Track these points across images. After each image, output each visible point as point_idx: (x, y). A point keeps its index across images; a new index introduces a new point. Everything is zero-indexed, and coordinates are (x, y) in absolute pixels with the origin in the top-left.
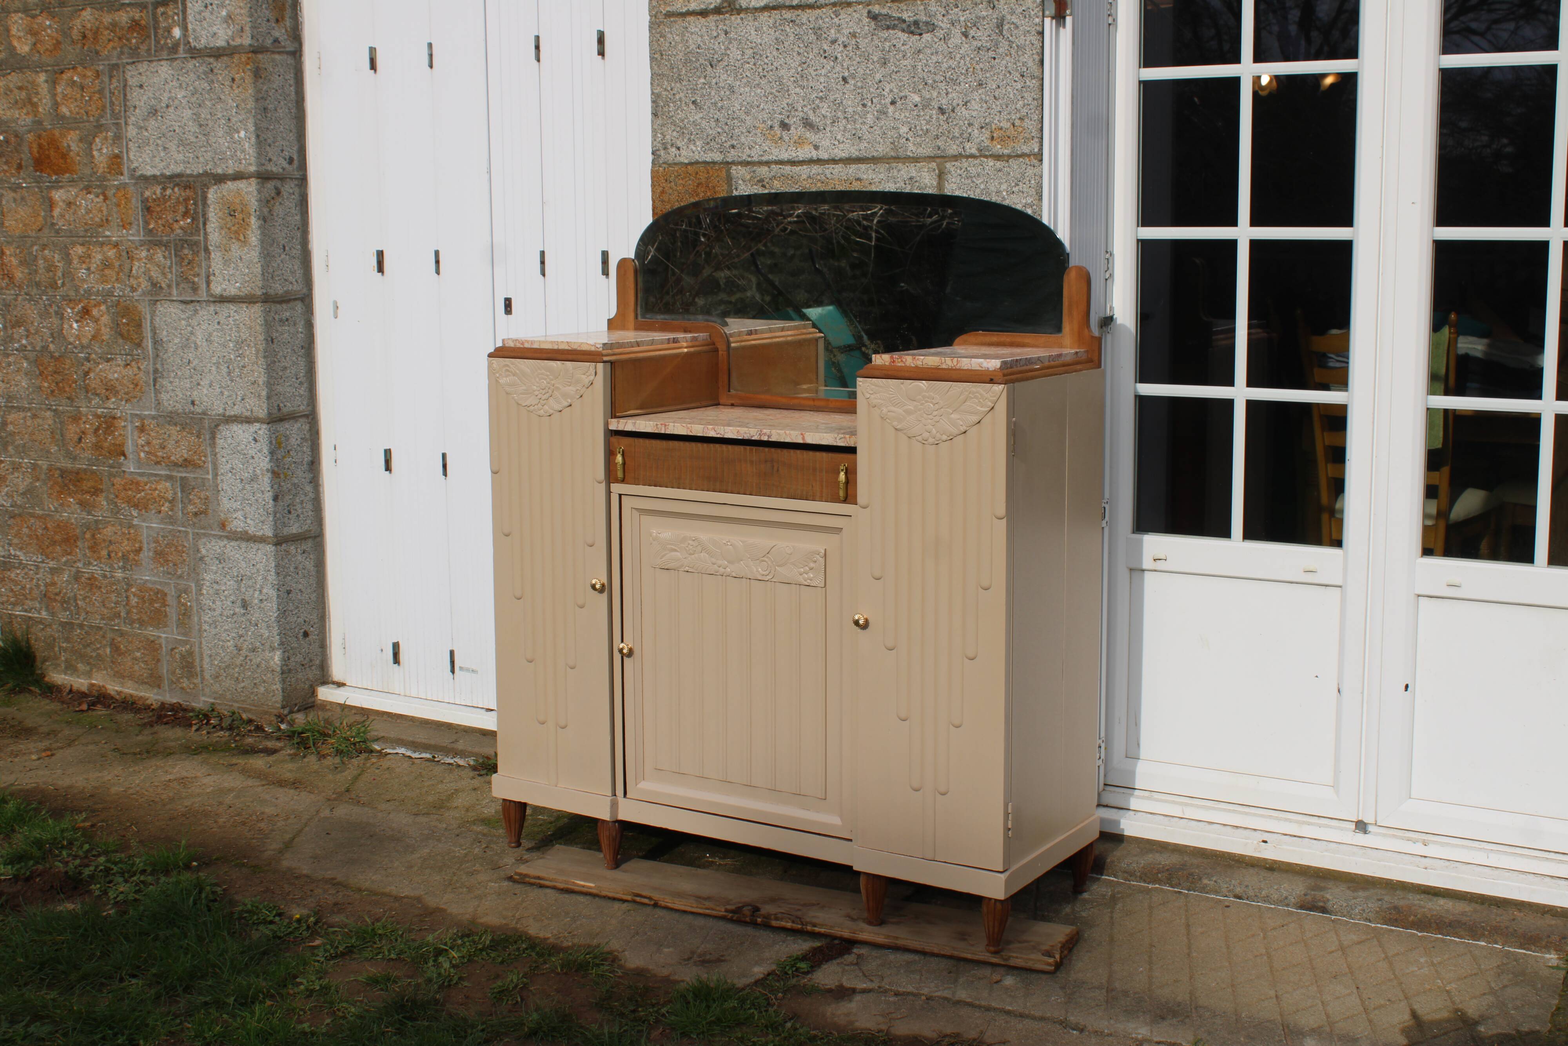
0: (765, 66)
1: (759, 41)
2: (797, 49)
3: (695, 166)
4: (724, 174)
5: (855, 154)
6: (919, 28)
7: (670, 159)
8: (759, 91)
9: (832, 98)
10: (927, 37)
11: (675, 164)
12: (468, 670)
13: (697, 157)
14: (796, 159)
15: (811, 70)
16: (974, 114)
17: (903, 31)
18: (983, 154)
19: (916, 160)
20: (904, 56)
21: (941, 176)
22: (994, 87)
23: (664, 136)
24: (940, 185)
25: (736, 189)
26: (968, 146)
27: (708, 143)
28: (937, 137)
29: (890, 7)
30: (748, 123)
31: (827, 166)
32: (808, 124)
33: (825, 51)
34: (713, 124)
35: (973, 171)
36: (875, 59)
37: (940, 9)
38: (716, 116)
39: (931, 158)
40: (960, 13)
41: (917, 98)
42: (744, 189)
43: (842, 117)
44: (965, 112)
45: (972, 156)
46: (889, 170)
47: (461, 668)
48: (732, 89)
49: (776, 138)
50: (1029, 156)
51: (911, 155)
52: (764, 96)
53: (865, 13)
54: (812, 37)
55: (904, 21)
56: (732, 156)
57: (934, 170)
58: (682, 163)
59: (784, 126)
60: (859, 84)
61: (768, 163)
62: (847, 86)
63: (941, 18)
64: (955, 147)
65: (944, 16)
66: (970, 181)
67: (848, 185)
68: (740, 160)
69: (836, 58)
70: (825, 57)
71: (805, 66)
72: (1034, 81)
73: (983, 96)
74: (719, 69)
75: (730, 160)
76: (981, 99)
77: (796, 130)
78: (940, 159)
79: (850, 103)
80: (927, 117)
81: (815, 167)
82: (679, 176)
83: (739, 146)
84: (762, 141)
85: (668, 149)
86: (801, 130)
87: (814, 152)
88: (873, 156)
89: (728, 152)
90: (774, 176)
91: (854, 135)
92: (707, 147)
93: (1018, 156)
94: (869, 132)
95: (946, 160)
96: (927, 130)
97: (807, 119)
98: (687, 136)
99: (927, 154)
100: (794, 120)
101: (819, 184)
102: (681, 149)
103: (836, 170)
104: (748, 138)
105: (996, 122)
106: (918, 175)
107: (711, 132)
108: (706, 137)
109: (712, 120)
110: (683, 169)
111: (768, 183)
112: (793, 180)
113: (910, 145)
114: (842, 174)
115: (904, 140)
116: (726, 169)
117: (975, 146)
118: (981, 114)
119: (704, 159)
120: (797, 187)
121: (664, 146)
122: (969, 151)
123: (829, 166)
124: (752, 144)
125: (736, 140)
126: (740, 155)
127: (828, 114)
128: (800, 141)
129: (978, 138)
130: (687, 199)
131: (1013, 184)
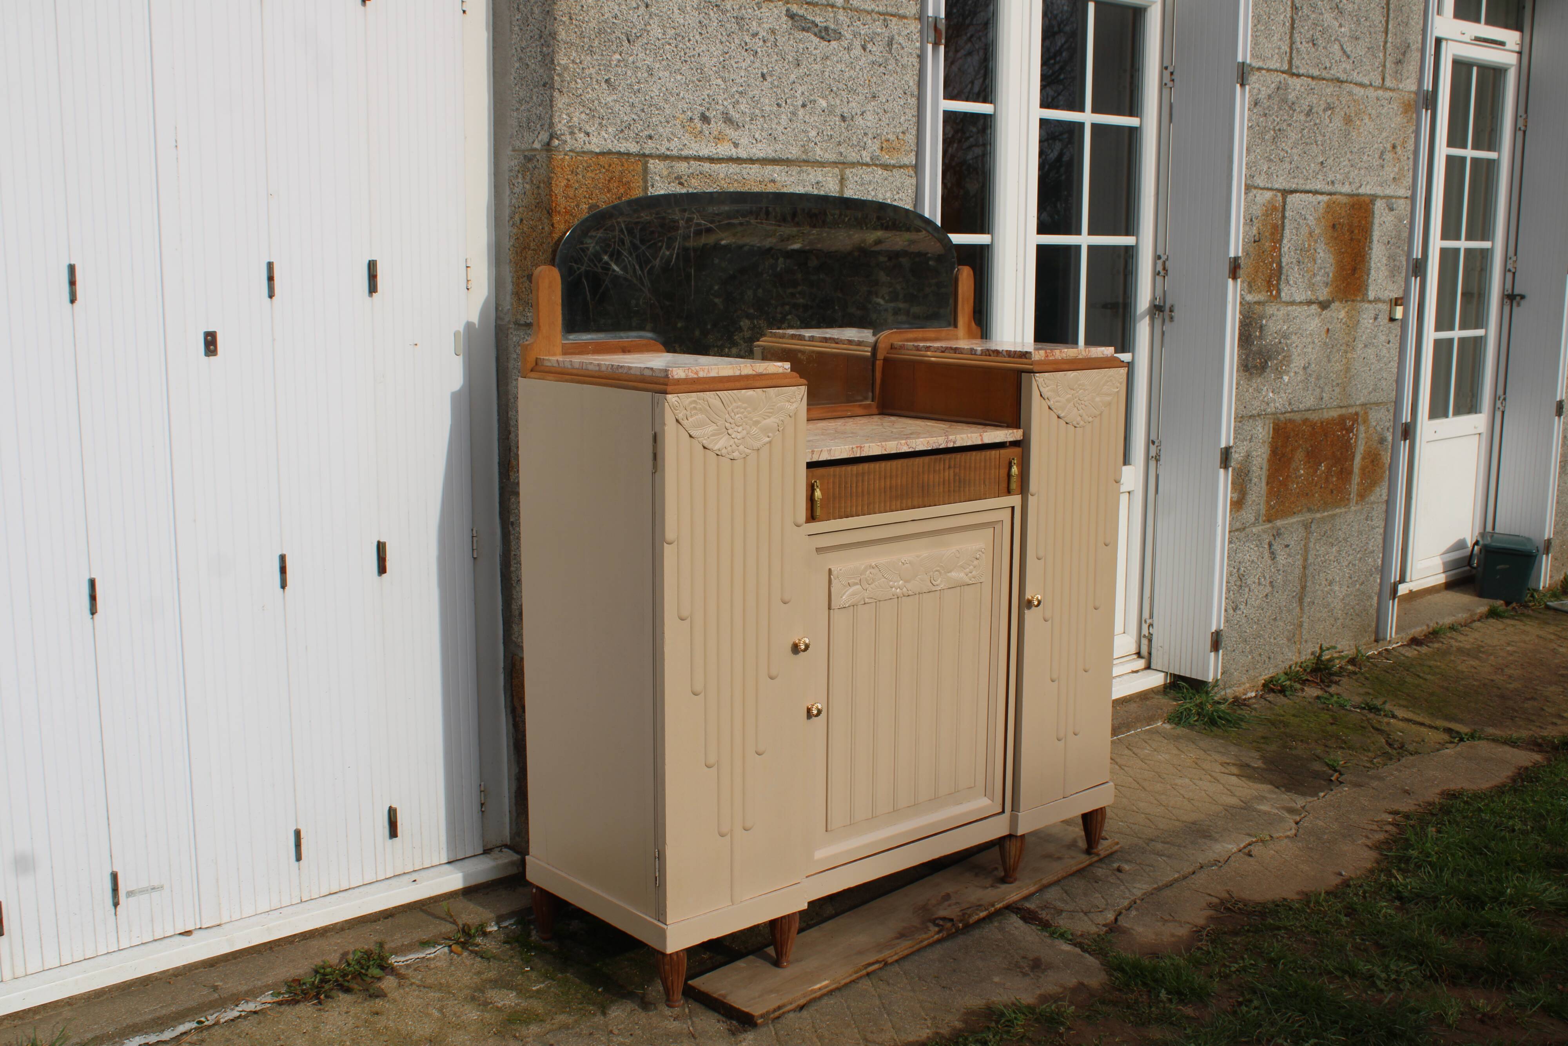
0: (687, 50)
1: (682, 21)
2: (720, 37)
3: (607, 157)
4: (640, 167)
5: (772, 155)
6: (829, 35)
7: (578, 146)
8: (679, 77)
9: (751, 94)
10: (834, 44)
11: (584, 152)
12: (142, 891)
13: (610, 147)
14: (716, 156)
15: (733, 62)
16: (869, 124)
17: (815, 35)
18: (875, 163)
19: (821, 164)
20: (815, 60)
21: (842, 181)
22: (884, 101)
23: (571, 118)
24: (842, 190)
25: (653, 186)
26: (864, 153)
27: (622, 131)
28: (839, 144)
29: (806, 9)
30: (667, 112)
31: (744, 165)
32: (728, 120)
33: (746, 44)
34: (628, 110)
35: (867, 178)
36: (791, 59)
37: (846, 19)
38: (631, 100)
39: (835, 164)
40: (862, 27)
41: (823, 103)
42: (660, 188)
43: (760, 115)
44: (861, 122)
45: (867, 165)
46: (799, 173)
47: (130, 894)
48: (650, 71)
49: (696, 131)
50: (907, 167)
51: (820, 160)
52: (685, 83)
53: (784, 9)
54: (735, 27)
55: (817, 26)
56: (649, 147)
57: (837, 176)
58: (592, 152)
59: (705, 119)
60: (776, 83)
61: (686, 158)
62: (765, 83)
63: (846, 28)
64: (854, 154)
65: (848, 26)
66: (863, 188)
67: (763, 187)
68: (658, 152)
69: (756, 52)
70: (746, 50)
71: (727, 56)
72: (913, 100)
73: (876, 108)
74: (637, 47)
75: (647, 152)
76: (874, 110)
77: (717, 126)
78: (842, 164)
79: (767, 101)
80: (832, 124)
81: (733, 166)
82: (588, 167)
83: (657, 137)
84: (681, 133)
85: (575, 133)
86: (721, 125)
87: (734, 150)
88: (788, 158)
89: (645, 143)
90: (693, 174)
91: (770, 135)
92: (621, 136)
93: (901, 167)
94: (783, 134)
95: (846, 166)
96: (831, 135)
97: (727, 113)
98: (597, 121)
99: (832, 160)
100: (715, 113)
101: (736, 185)
102: (591, 136)
103: (753, 170)
104: (667, 129)
105: (885, 133)
106: (825, 179)
107: (625, 119)
108: (619, 124)
109: (627, 104)
110: (594, 159)
111: (686, 181)
112: (712, 179)
113: (818, 149)
114: (758, 175)
115: (813, 144)
116: (643, 162)
117: (869, 155)
118: (874, 125)
119: (617, 149)
120: (715, 186)
121: (570, 130)
122: (865, 159)
123: (747, 165)
124: (670, 136)
125: (653, 130)
126: (658, 147)
127: (747, 110)
128: (720, 137)
129: (871, 147)
130: (597, 195)
131: (895, 193)
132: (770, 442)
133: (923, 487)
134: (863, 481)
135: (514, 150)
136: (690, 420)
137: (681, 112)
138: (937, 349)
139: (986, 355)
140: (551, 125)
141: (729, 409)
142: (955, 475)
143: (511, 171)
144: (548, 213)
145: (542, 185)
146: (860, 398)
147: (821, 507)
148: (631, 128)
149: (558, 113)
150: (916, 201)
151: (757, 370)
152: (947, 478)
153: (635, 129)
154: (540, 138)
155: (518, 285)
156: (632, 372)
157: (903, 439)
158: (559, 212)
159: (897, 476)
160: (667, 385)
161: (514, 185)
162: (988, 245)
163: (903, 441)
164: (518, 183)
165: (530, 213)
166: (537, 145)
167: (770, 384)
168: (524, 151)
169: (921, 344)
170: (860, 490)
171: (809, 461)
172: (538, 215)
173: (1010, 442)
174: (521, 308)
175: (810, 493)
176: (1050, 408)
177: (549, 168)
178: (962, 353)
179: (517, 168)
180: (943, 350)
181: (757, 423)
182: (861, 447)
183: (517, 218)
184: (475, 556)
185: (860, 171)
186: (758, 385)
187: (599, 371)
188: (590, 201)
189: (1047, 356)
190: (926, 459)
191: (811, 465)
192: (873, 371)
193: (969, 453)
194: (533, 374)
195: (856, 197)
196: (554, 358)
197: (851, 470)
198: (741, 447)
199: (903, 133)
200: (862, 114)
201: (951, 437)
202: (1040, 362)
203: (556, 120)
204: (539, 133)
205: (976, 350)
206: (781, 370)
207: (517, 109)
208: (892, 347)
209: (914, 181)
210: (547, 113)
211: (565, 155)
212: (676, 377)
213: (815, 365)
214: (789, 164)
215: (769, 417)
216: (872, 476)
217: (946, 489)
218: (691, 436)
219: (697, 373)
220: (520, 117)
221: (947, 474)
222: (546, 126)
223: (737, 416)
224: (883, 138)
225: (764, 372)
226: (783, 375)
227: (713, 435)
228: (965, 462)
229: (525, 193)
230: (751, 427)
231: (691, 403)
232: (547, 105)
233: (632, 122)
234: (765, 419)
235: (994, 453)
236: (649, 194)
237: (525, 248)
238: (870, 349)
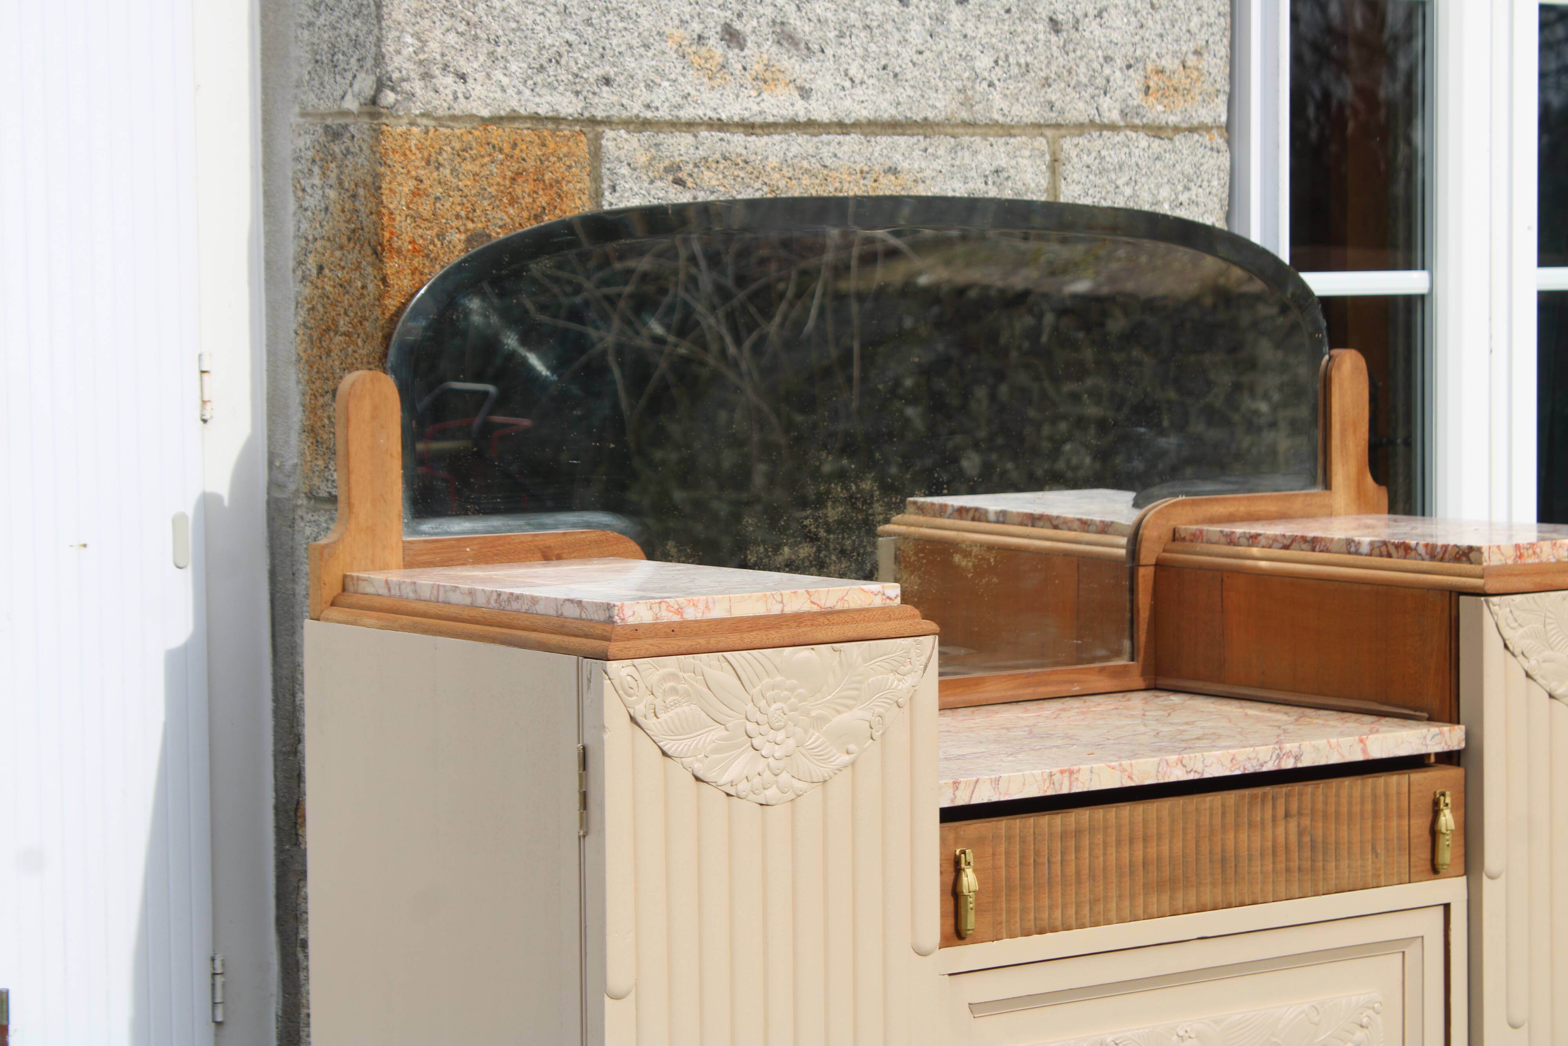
3: (508, 127)
4: (583, 148)
5: (888, 112)
7: (441, 105)
11: (454, 118)
13: (514, 104)
14: (759, 119)
16: (1116, 36)
18: (1130, 123)
19: (1006, 130)
21: (1055, 164)
23: (424, 43)
24: (1054, 187)
25: (614, 189)
26: (1105, 102)
27: (542, 69)
28: (1047, 83)
30: (645, 23)
31: (825, 138)
32: (786, 37)
34: (555, 21)
35: (1113, 157)
39: (1037, 128)
42: (631, 193)
43: (859, 24)
44: (1098, 32)
45: (1113, 127)
46: (953, 150)
49: (713, 64)
50: (1207, 128)
51: (1001, 119)
56: (605, 103)
57: (1043, 154)
58: (472, 117)
59: (732, 37)
61: (690, 126)
64: (1081, 105)
66: (1104, 180)
67: (869, 182)
68: (625, 114)
73: (1131, 1)
75: (600, 114)
76: (1128, 6)
77: (760, 51)
78: (1054, 128)
80: (1028, 38)
81: (800, 140)
82: (464, 150)
83: (621, 79)
84: (679, 69)
85: (433, 77)
86: (770, 49)
87: (800, 104)
88: (926, 119)
89: (594, 94)
90: (706, 159)
91: (884, 68)
92: (539, 79)
93: (1192, 130)
94: (914, 64)
95: (1063, 131)
96: (1027, 65)
97: (782, 23)
98: (484, 48)
99: (1031, 119)
100: (754, 23)
101: (806, 181)
102: (470, 81)
103: (845, 148)
104: (644, 61)
105: (1153, 56)
106: (1013, 163)
107: (549, 41)
108: (535, 53)
109: (553, 9)
110: (476, 133)
111: (691, 175)
112: (749, 169)
113: (996, 97)
114: (857, 158)
115: (985, 84)
116: (590, 136)
117: (1118, 105)
118: (1128, 38)
119: (532, 109)
120: (757, 185)
121: (422, 70)
122: (1107, 114)
123: (831, 137)
124: (653, 76)
125: (614, 65)
126: (624, 101)
127: (829, 15)
128: (768, 75)
129: (1122, 87)
130: (484, 211)
131: (1180, 188)
132: (853, 764)
133: (1223, 860)
134: (1078, 849)
135: (304, 115)
136: (663, 716)
137: (677, 22)
138: (1272, 542)
139: (1381, 555)
140: (379, 59)
141: (755, 691)
142: (1301, 833)
143: (297, 159)
144: (375, 252)
145: (361, 191)
146: (1101, 652)
147: (979, 911)
148: (563, 61)
149: (394, 34)
150: (1230, 204)
151: (822, 603)
152: (1281, 839)
153: (572, 64)
154: (356, 87)
155: (313, 411)
156: (540, 608)
157: (1174, 752)
158: (399, 252)
159: (1159, 837)
160: (608, 639)
161: (304, 190)
162: (1422, 297)
163: (1173, 758)
164: (313, 186)
165: (338, 254)
166: (351, 104)
167: (852, 634)
168: (323, 116)
169: (1240, 529)
170: (1071, 869)
171: (947, 804)
172: (353, 257)
173: (1438, 755)
174: (320, 462)
175: (951, 878)
176: (1528, 675)
177: (374, 153)
178: (1328, 551)
179: (310, 154)
180: (1287, 542)
181: (821, 720)
182: (1071, 773)
183: (311, 263)
184: (219, 1019)
185: (1096, 142)
186: (820, 637)
187: (472, 606)
188: (470, 225)
189: (1521, 556)
190: (1231, 797)
191: (949, 815)
192: (1133, 590)
193: (1334, 783)
194: (334, 612)
195: (1088, 201)
196: (379, 577)
197: (1050, 825)
198: (784, 777)
199: (1197, 53)
200: (1099, 15)
201: (1288, 747)
202: (1501, 571)
203: (389, 48)
204: (355, 77)
205: (1359, 543)
206: (878, 602)
207: (311, 24)
208: (1175, 536)
209: (1224, 160)
210: (370, 32)
211: (412, 124)
212: (631, 621)
213: (995, 580)
214: (929, 131)
215: (849, 708)
216: (1099, 838)
217: (1282, 866)
218: (664, 754)
219: (679, 611)
220: (316, 40)
221: (1280, 830)
222: (369, 63)
223: (774, 706)
224: (1150, 66)
225: (839, 607)
226: (885, 613)
227: (716, 751)
228: (1326, 803)
229: (327, 209)
230: (806, 732)
231: (665, 678)
232: (369, 14)
233: (564, 49)
234: (839, 712)
235: (1395, 781)
236: (606, 207)
237: (328, 329)
238: (1124, 541)
